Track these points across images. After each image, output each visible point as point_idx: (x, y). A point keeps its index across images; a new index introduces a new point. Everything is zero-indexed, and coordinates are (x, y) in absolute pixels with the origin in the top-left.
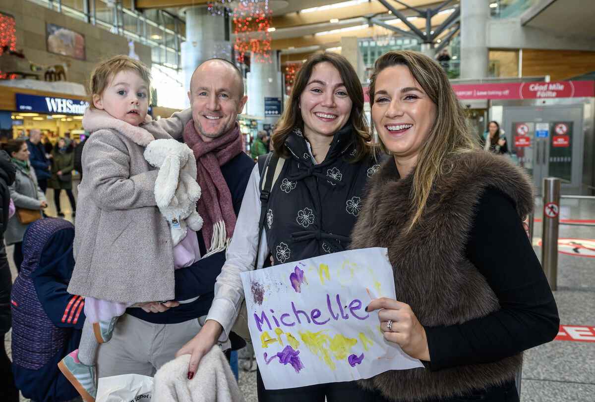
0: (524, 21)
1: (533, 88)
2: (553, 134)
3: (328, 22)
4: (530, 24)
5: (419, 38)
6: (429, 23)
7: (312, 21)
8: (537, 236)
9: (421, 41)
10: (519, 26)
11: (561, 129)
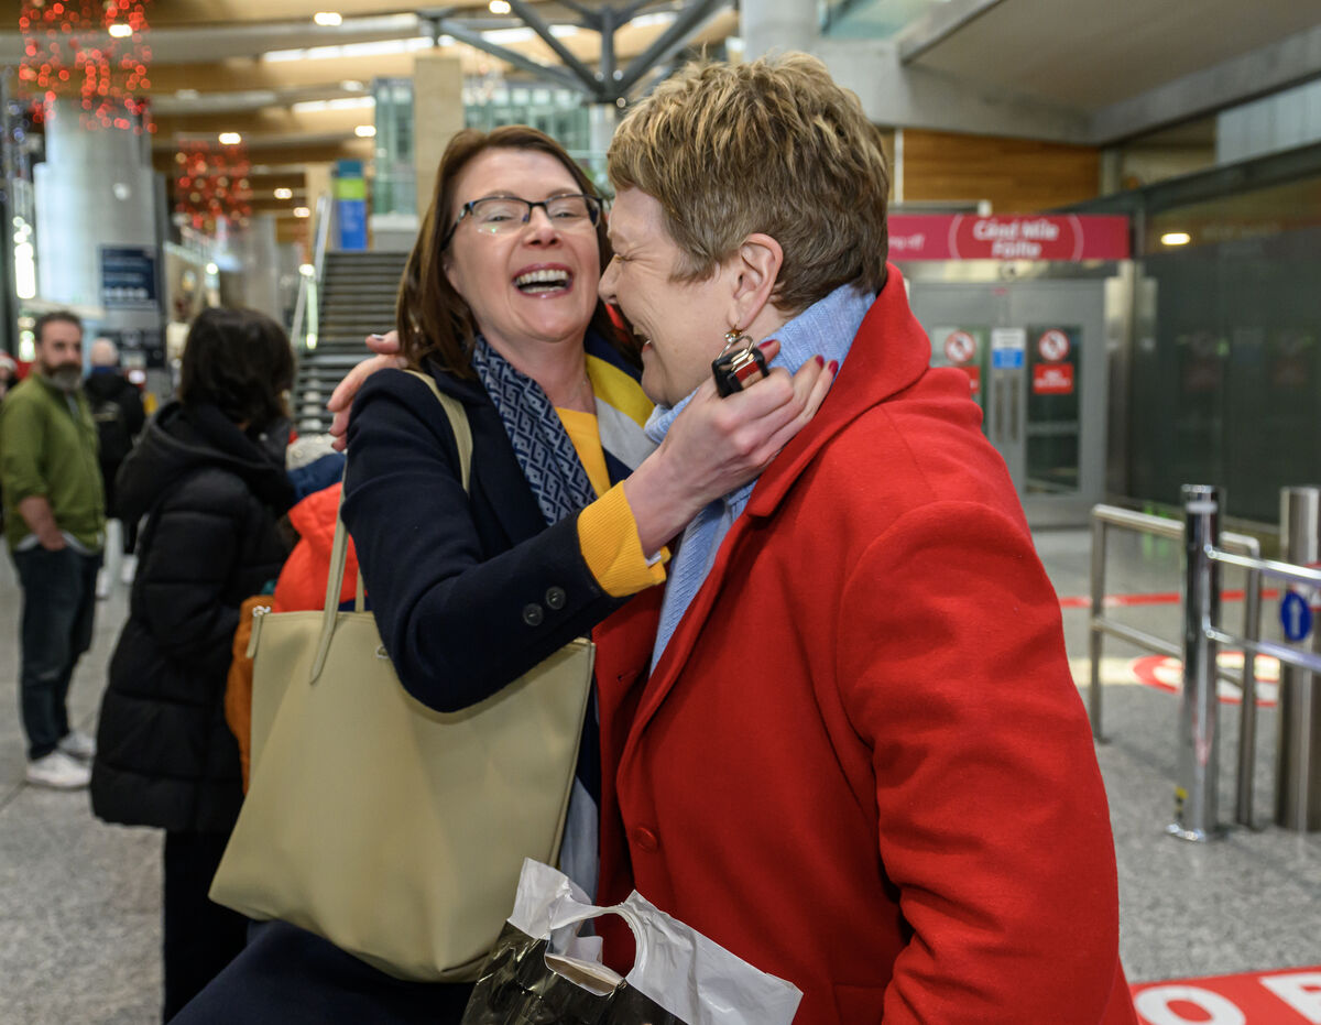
0: (910, 50)
1: (983, 230)
2: (1035, 361)
3: (309, 20)
4: (923, 60)
5: (580, 86)
6: (609, 45)
7: (256, 14)
8: (1078, 656)
9: (592, 96)
10: (892, 63)
11: (1055, 346)
